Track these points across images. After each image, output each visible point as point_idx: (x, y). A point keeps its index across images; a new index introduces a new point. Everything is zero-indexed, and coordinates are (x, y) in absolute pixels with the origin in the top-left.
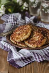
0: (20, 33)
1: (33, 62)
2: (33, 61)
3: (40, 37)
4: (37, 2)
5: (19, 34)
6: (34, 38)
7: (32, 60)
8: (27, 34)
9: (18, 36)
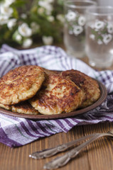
0: (15, 83)
1: (52, 135)
2: (53, 132)
3: (68, 89)
4: (82, 21)
5: (11, 86)
6: (54, 91)
7: (51, 132)
8: (30, 87)
9: (9, 89)
